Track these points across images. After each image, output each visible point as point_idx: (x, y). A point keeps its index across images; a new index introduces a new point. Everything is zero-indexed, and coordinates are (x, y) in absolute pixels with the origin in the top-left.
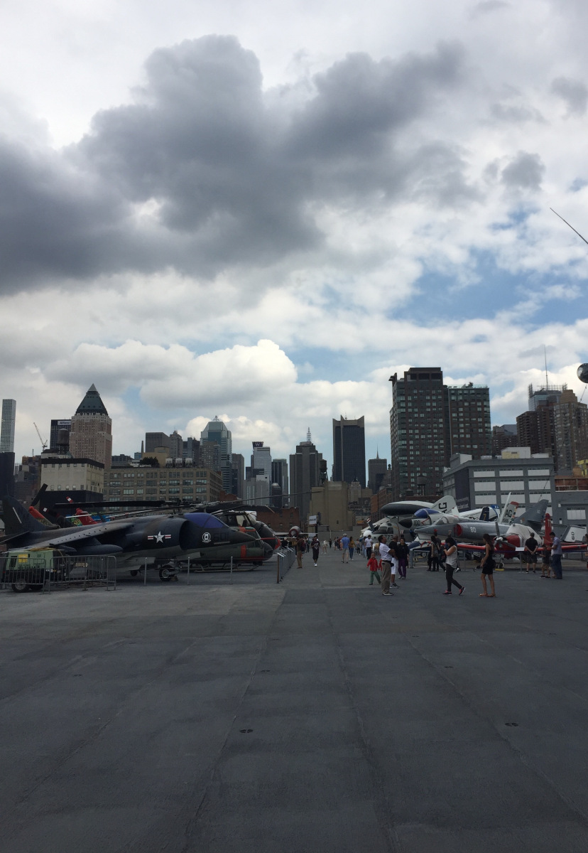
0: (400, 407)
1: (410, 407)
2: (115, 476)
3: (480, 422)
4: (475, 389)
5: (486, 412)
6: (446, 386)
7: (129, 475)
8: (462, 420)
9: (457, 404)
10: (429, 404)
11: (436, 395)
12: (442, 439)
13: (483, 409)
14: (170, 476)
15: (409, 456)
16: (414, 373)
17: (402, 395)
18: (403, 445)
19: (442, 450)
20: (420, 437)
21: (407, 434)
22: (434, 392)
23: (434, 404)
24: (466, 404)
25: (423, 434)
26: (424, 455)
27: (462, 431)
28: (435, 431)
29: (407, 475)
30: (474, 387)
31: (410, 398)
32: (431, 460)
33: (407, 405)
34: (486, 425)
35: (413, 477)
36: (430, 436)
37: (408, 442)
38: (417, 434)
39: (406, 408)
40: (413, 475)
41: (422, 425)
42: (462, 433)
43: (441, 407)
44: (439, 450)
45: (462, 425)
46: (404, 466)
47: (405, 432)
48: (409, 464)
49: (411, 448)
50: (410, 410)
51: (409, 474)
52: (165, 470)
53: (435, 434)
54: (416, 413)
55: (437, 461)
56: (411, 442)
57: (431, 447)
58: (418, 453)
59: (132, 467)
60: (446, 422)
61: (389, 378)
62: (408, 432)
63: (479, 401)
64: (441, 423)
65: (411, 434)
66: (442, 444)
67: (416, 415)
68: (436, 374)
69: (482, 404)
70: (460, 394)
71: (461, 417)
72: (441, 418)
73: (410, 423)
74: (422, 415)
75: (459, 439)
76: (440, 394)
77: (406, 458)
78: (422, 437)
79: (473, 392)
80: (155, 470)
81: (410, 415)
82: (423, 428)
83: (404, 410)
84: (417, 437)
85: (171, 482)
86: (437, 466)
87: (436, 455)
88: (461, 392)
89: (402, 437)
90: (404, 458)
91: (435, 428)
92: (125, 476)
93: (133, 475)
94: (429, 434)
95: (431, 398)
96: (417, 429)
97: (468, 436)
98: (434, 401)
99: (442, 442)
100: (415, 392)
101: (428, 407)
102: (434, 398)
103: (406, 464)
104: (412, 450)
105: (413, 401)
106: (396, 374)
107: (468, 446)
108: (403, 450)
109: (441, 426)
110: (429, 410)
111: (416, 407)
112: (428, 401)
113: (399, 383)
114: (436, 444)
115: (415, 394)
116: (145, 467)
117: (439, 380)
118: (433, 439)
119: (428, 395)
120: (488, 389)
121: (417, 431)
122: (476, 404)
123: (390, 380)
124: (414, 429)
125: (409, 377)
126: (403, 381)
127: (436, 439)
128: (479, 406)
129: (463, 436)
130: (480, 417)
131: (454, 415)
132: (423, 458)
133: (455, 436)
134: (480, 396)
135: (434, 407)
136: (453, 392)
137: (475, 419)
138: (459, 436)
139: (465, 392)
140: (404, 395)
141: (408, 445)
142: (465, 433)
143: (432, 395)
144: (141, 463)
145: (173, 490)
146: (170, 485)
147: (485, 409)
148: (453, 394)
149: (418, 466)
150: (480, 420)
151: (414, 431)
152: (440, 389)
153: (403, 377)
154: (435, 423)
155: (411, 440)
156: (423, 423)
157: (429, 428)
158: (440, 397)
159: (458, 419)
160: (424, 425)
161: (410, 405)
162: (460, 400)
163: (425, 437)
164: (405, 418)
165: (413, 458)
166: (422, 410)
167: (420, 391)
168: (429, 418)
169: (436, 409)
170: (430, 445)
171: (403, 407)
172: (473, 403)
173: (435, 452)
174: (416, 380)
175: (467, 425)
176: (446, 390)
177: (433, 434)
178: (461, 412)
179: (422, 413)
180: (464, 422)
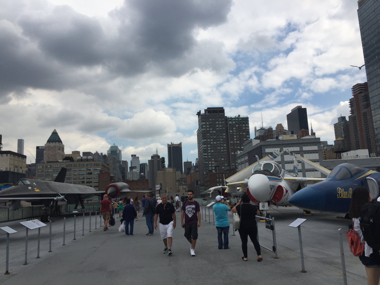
0: (203, 128)
1: (208, 128)
2: (49, 166)
3: (244, 135)
4: (241, 118)
6: (226, 117)
7: (56, 166)
8: (235, 134)
9: (232, 126)
10: (218, 126)
11: (222, 121)
12: (225, 144)
13: (246, 128)
14: (79, 166)
15: (208, 153)
16: (210, 111)
17: (203, 121)
18: (205, 147)
19: (225, 149)
20: (213, 143)
21: (207, 141)
22: (220, 120)
23: (221, 126)
24: (237, 126)
25: (215, 141)
26: (216, 152)
27: (235, 139)
28: (222, 140)
29: (207, 163)
30: (241, 117)
31: (208, 123)
32: (219, 155)
33: (206, 126)
34: (248, 136)
35: (210, 164)
36: (219, 142)
37: (207, 146)
38: (212, 141)
39: (206, 128)
40: (210, 163)
41: (214, 137)
42: (235, 141)
43: (224, 127)
44: (223, 149)
45: (235, 137)
46: (206, 158)
47: (206, 140)
48: (208, 157)
49: (209, 148)
50: (208, 129)
51: (208, 162)
52: (77, 163)
53: (221, 141)
54: (211, 130)
55: (222, 155)
56: (209, 146)
57: (219, 148)
58: (212, 151)
59: (58, 162)
60: (227, 135)
61: (197, 113)
62: (207, 140)
63: (244, 124)
64: (224, 136)
65: (209, 141)
66: (225, 146)
67: (211, 132)
68: (221, 110)
69: (245, 125)
70: (234, 121)
71: (235, 132)
72: (224, 133)
73: (208, 136)
74: (214, 132)
75: (234, 144)
76: (223, 121)
77: (207, 154)
78: (215, 143)
79: (240, 119)
80: (71, 163)
81: (208, 132)
82: (215, 138)
83: (205, 129)
84: (212, 143)
85: (80, 169)
86: (223, 158)
87: (222, 152)
88: (234, 119)
89: (204, 143)
90: (205, 154)
91: (221, 138)
92: (54, 166)
93: (59, 166)
94: (218, 141)
95: (219, 123)
96: (212, 139)
97: (238, 142)
98: (220, 124)
99: (225, 145)
100: (210, 120)
101: (217, 127)
102: (220, 123)
103: (207, 157)
104: (209, 150)
105: (210, 125)
106: (200, 111)
107: (238, 147)
108: (205, 150)
109: (224, 137)
110: (218, 129)
111: (211, 128)
112: (217, 124)
113: (202, 115)
114: (222, 146)
115: (211, 121)
116: (66, 162)
117: (223, 114)
118: (220, 144)
119: (217, 121)
120: (248, 118)
121: (212, 140)
122: (242, 125)
123: (197, 115)
124: (210, 139)
125: (207, 112)
126: (204, 114)
127: (222, 144)
128: (244, 127)
129: (236, 142)
130: (244, 132)
131: (231, 131)
132: (215, 154)
133: (231, 142)
134: (244, 121)
135: (221, 127)
136: (230, 119)
137: (242, 133)
138: (234, 142)
139: (236, 119)
140: (205, 121)
141: (207, 147)
142: (237, 141)
143: (219, 121)
144: (64, 159)
145: (81, 173)
146: (79, 170)
147: (247, 128)
148: (230, 121)
149: (213, 158)
150: (244, 134)
151: (210, 140)
152: (223, 118)
153: (204, 112)
154: (221, 136)
155: (209, 144)
156: (215, 136)
157: (218, 138)
158: (223, 122)
159: (233, 133)
160: (215, 137)
161: (208, 126)
162: (234, 124)
163: (216, 143)
164: (205, 133)
165: (210, 154)
166: (214, 129)
167: (213, 119)
168: (218, 133)
169: (221, 129)
170: (219, 147)
171: (204, 128)
172: (240, 125)
173: (222, 151)
174: (210, 114)
175: (238, 136)
176: (226, 119)
177: (220, 141)
178: (234, 130)
179: (214, 130)
180: (236, 135)
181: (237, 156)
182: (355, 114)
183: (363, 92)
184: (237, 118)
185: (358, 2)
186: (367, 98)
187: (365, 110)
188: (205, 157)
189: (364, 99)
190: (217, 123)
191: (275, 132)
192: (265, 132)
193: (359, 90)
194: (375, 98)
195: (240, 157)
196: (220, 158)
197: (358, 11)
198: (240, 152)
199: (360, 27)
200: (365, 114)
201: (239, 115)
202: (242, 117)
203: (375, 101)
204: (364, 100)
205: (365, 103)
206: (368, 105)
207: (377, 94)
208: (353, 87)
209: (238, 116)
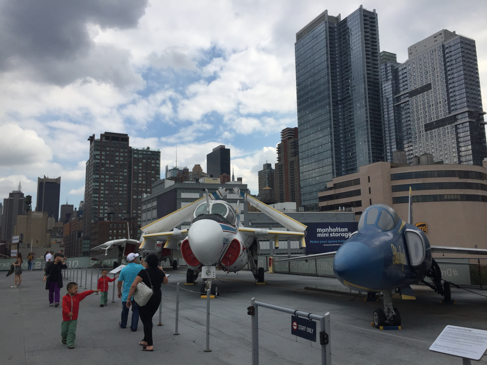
0: (95, 159)
1: (103, 160)
3: (153, 174)
4: (151, 152)
5: (157, 167)
6: (131, 147)
8: (141, 171)
9: (138, 160)
10: (118, 158)
11: (124, 153)
12: (125, 183)
13: (155, 165)
15: (100, 194)
16: (108, 136)
17: (98, 150)
18: (96, 186)
19: (125, 191)
20: (109, 181)
21: (100, 178)
22: (122, 150)
23: (122, 159)
24: (144, 161)
25: (112, 179)
26: (111, 194)
27: (140, 179)
28: (121, 177)
29: (97, 207)
30: (150, 150)
31: (103, 153)
32: (116, 198)
33: (101, 157)
34: (157, 176)
35: (101, 209)
36: (117, 181)
37: (100, 184)
38: (107, 179)
39: (101, 159)
40: (101, 207)
41: (111, 173)
42: (140, 180)
43: (126, 161)
44: (123, 191)
45: (140, 175)
46: (96, 201)
47: (98, 176)
48: (99, 199)
49: (102, 188)
50: (103, 161)
51: (99, 207)
53: (121, 179)
55: (120, 198)
56: (102, 184)
57: (117, 189)
58: (107, 192)
60: (130, 171)
61: (88, 138)
62: (100, 177)
63: (153, 159)
64: (126, 172)
65: (102, 178)
66: (125, 187)
67: (107, 165)
68: (124, 138)
69: (155, 161)
70: (141, 154)
71: (140, 169)
72: (126, 169)
73: (103, 171)
74: (112, 166)
75: (138, 185)
76: (126, 152)
77: (98, 195)
78: (111, 181)
79: (150, 153)
81: (103, 165)
82: (112, 175)
83: (99, 161)
84: (107, 181)
86: (120, 202)
87: (121, 194)
88: (141, 152)
89: (95, 180)
90: (96, 195)
91: (121, 176)
94: (116, 179)
95: (120, 154)
96: (107, 175)
97: (144, 183)
98: (122, 156)
99: (125, 185)
100: (108, 149)
101: (117, 160)
102: (122, 154)
103: (97, 199)
104: (102, 190)
105: (106, 155)
106: (94, 135)
107: (144, 190)
108: (96, 189)
109: (125, 174)
110: (118, 162)
111: (108, 160)
112: (117, 156)
113: (96, 141)
114: (121, 187)
115: (108, 151)
117: (126, 143)
118: (119, 183)
119: (117, 152)
120: (160, 152)
121: (107, 177)
122: (151, 161)
123: (89, 140)
125: (104, 138)
126: (100, 140)
127: (121, 183)
128: (153, 163)
129: (140, 182)
130: (153, 170)
131: (135, 167)
132: (110, 196)
133: (135, 182)
134: (154, 156)
135: (121, 161)
136: (136, 152)
137: (149, 172)
138: (138, 182)
139: (144, 153)
141: (100, 186)
143: (120, 152)
147: (157, 165)
149: (106, 202)
150: (153, 172)
151: (105, 176)
152: (126, 148)
153: (99, 138)
154: (121, 172)
155: (102, 182)
156: (112, 171)
157: (117, 175)
158: (126, 154)
159: (138, 171)
160: (113, 173)
161: (103, 157)
162: (140, 158)
163: (113, 181)
164: (99, 167)
165: (103, 196)
166: (112, 162)
167: (112, 149)
168: (117, 168)
169: (122, 162)
170: (116, 187)
171: (97, 159)
172: (149, 161)
173: (120, 192)
174: (108, 141)
175: (144, 175)
176: (131, 150)
177: (119, 179)
178: (140, 166)
179: (112, 164)
180: (142, 173)
181: (143, 200)
182: (283, 161)
183: (292, 138)
184: (145, 151)
185: (296, 34)
186: (296, 145)
187: (293, 158)
188: (95, 199)
189: (292, 145)
190: (118, 154)
191: (192, 175)
192: (179, 174)
193: (288, 135)
194: (304, 146)
195: (147, 203)
196: (116, 202)
197: (296, 44)
198: (147, 196)
199: (296, 63)
200: (292, 162)
201: (148, 147)
202: (152, 150)
203: (304, 150)
204: (292, 147)
205: (293, 150)
206: (296, 153)
207: (306, 141)
208: (283, 130)
209: (147, 149)
